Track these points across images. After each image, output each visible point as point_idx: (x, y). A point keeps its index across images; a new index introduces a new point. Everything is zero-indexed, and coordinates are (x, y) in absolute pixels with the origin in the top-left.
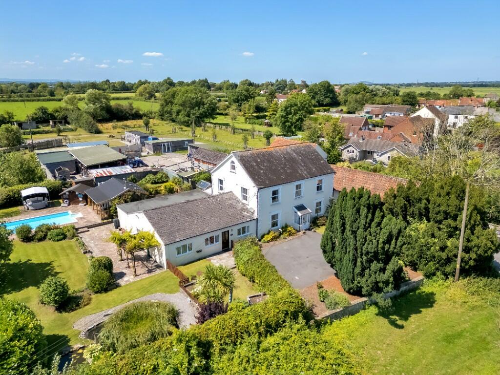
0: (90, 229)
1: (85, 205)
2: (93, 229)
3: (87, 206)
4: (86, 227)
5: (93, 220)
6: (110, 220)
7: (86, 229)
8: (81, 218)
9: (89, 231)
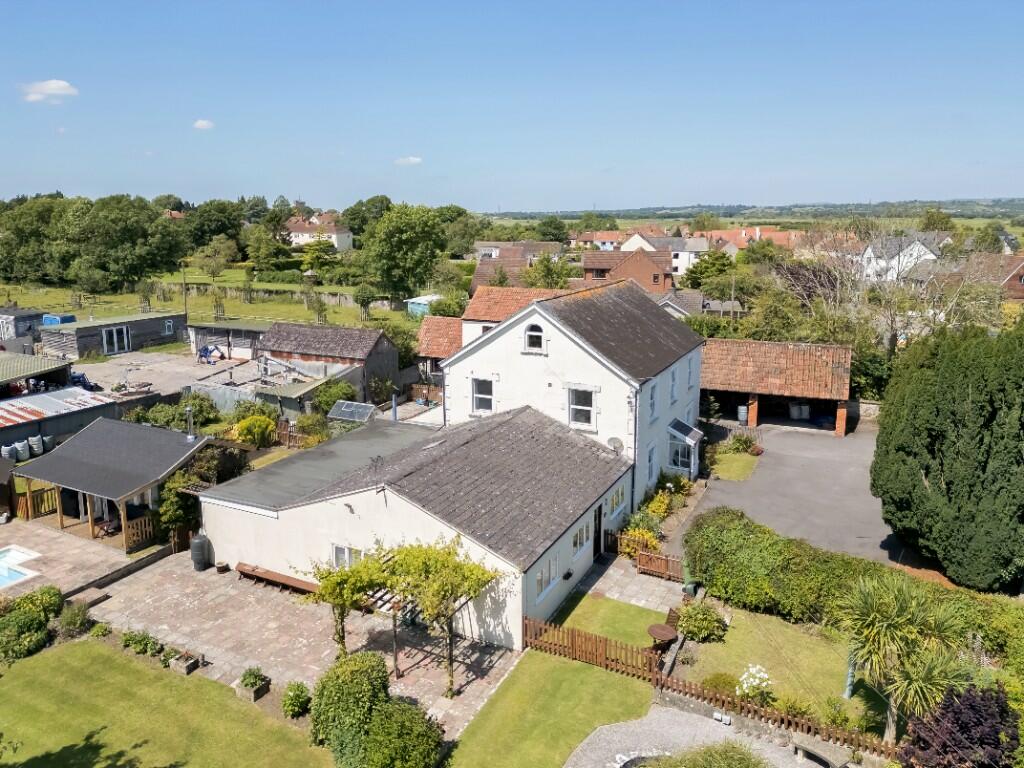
0: (106, 590)
1: (9, 520)
2: (115, 586)
3: (14, 521)
4: (89, 586)
5: (95, 559)
6: (159, 548)
7: (94, 594)
8: (43, 562)
9: (107, 597)
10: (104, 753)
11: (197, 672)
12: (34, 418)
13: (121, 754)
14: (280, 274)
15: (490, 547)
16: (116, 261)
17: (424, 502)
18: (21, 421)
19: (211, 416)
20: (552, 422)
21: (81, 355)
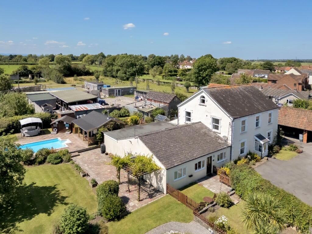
0: (80, 154)
1: (71, 133)
2: (83, 153)
3: (72, 134)
4: (76, 151)
5: (81, 145)
6: (96, 146)
7: (77, 154)
8: (71, 144)
9: (79, 155)
10: (56, 190)
11: (85, 177)
12: (85, 110)
13: (58, 191)
14: (171, 77)
15: (160, 160)
16: (129, 72)
17: (146, 144)
18: (82, 110)
19: (127, 115)
20: (206, 128)
21: (109, 96)
